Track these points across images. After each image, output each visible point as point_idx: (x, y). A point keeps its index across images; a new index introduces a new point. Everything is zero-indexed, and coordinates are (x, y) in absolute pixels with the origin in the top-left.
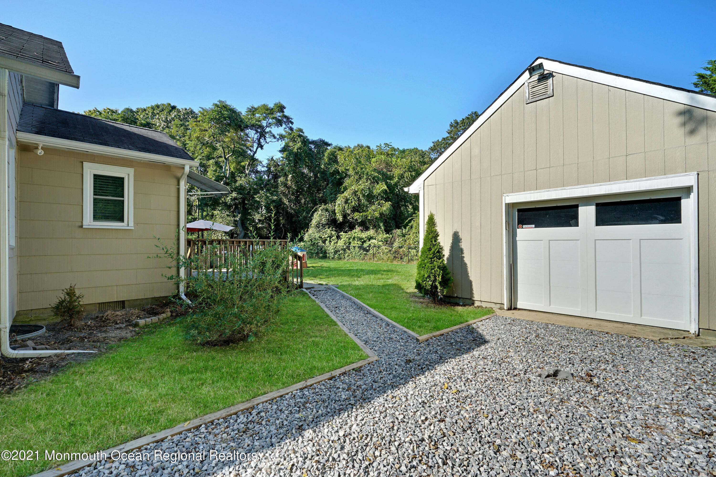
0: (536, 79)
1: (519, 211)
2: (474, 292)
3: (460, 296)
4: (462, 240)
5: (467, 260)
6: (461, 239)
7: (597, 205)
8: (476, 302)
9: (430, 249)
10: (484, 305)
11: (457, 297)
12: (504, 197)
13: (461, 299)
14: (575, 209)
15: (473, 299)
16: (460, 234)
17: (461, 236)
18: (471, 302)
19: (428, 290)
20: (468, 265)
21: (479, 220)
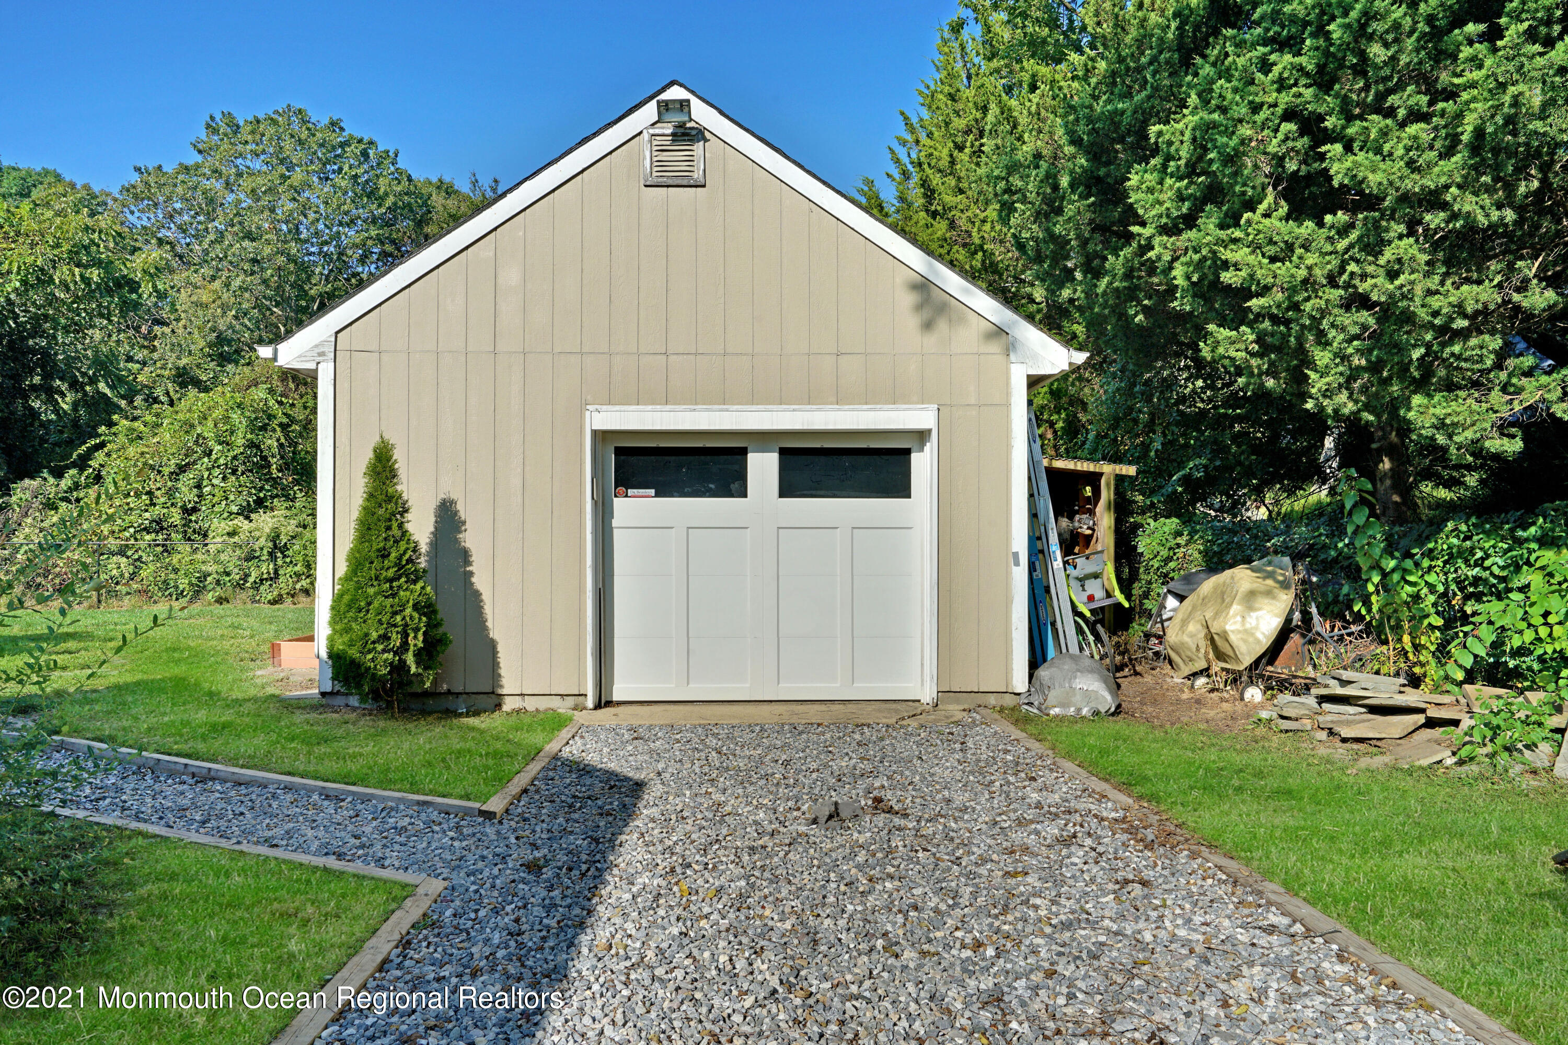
0: (669, 131)
1: (619, 451)
2: (503, 672)
3: (460, 689)
4: (468, 526)
5: (480, 581)
6: (464, 523)
7: (783, 452)
8: (507, 700)
9: (384, 554)
10: (531, 704)
11: (449, 692)
12: (588, 413)
13: (462, 698)
14: (739, 457)
15: (500, 691)
16: (460, 507)
17: (462, 515)
18: (493, 700)
19: (382, 680)
20: (484, 597)
21: (520, 470)
